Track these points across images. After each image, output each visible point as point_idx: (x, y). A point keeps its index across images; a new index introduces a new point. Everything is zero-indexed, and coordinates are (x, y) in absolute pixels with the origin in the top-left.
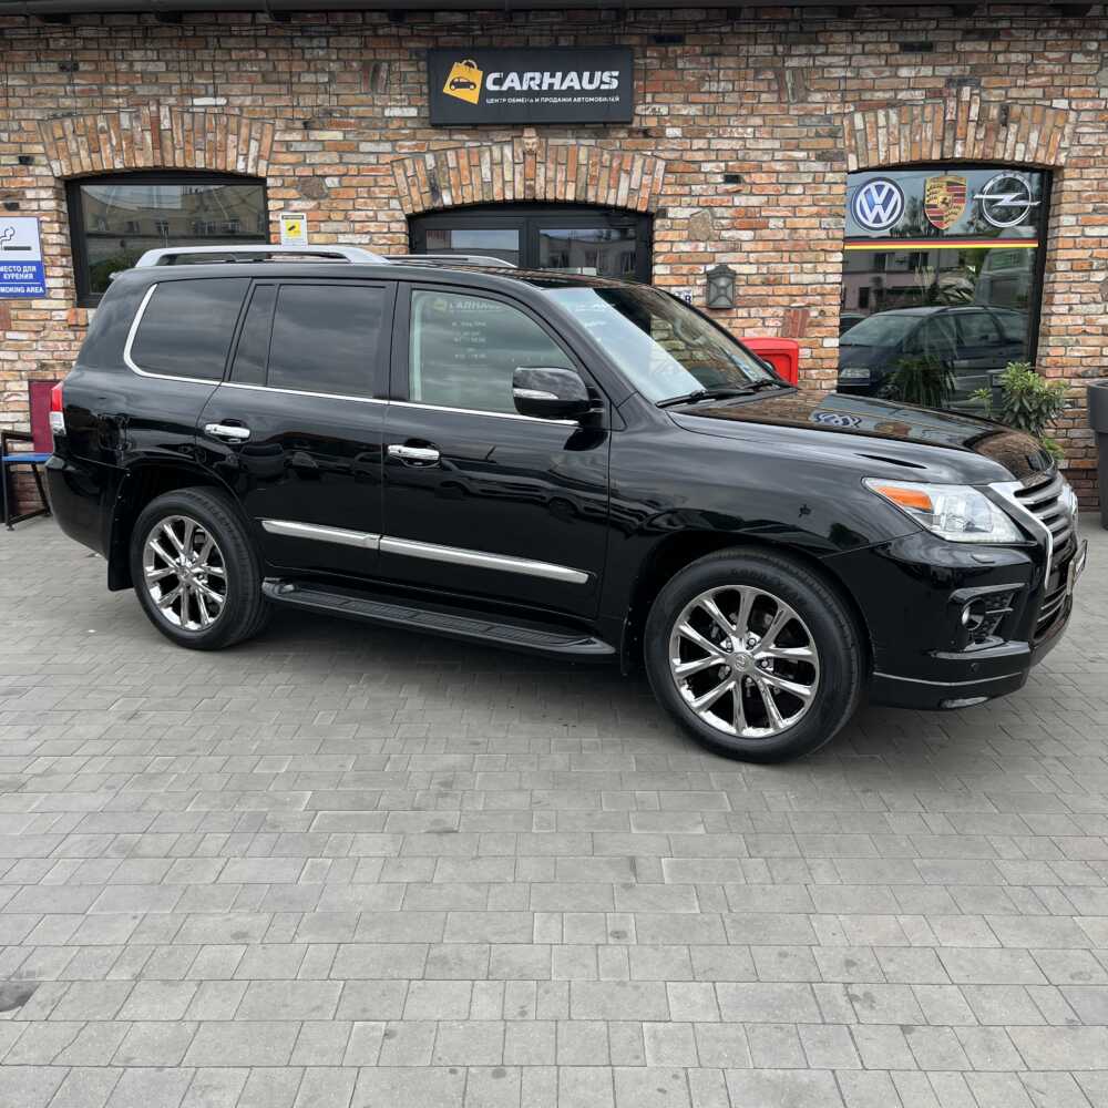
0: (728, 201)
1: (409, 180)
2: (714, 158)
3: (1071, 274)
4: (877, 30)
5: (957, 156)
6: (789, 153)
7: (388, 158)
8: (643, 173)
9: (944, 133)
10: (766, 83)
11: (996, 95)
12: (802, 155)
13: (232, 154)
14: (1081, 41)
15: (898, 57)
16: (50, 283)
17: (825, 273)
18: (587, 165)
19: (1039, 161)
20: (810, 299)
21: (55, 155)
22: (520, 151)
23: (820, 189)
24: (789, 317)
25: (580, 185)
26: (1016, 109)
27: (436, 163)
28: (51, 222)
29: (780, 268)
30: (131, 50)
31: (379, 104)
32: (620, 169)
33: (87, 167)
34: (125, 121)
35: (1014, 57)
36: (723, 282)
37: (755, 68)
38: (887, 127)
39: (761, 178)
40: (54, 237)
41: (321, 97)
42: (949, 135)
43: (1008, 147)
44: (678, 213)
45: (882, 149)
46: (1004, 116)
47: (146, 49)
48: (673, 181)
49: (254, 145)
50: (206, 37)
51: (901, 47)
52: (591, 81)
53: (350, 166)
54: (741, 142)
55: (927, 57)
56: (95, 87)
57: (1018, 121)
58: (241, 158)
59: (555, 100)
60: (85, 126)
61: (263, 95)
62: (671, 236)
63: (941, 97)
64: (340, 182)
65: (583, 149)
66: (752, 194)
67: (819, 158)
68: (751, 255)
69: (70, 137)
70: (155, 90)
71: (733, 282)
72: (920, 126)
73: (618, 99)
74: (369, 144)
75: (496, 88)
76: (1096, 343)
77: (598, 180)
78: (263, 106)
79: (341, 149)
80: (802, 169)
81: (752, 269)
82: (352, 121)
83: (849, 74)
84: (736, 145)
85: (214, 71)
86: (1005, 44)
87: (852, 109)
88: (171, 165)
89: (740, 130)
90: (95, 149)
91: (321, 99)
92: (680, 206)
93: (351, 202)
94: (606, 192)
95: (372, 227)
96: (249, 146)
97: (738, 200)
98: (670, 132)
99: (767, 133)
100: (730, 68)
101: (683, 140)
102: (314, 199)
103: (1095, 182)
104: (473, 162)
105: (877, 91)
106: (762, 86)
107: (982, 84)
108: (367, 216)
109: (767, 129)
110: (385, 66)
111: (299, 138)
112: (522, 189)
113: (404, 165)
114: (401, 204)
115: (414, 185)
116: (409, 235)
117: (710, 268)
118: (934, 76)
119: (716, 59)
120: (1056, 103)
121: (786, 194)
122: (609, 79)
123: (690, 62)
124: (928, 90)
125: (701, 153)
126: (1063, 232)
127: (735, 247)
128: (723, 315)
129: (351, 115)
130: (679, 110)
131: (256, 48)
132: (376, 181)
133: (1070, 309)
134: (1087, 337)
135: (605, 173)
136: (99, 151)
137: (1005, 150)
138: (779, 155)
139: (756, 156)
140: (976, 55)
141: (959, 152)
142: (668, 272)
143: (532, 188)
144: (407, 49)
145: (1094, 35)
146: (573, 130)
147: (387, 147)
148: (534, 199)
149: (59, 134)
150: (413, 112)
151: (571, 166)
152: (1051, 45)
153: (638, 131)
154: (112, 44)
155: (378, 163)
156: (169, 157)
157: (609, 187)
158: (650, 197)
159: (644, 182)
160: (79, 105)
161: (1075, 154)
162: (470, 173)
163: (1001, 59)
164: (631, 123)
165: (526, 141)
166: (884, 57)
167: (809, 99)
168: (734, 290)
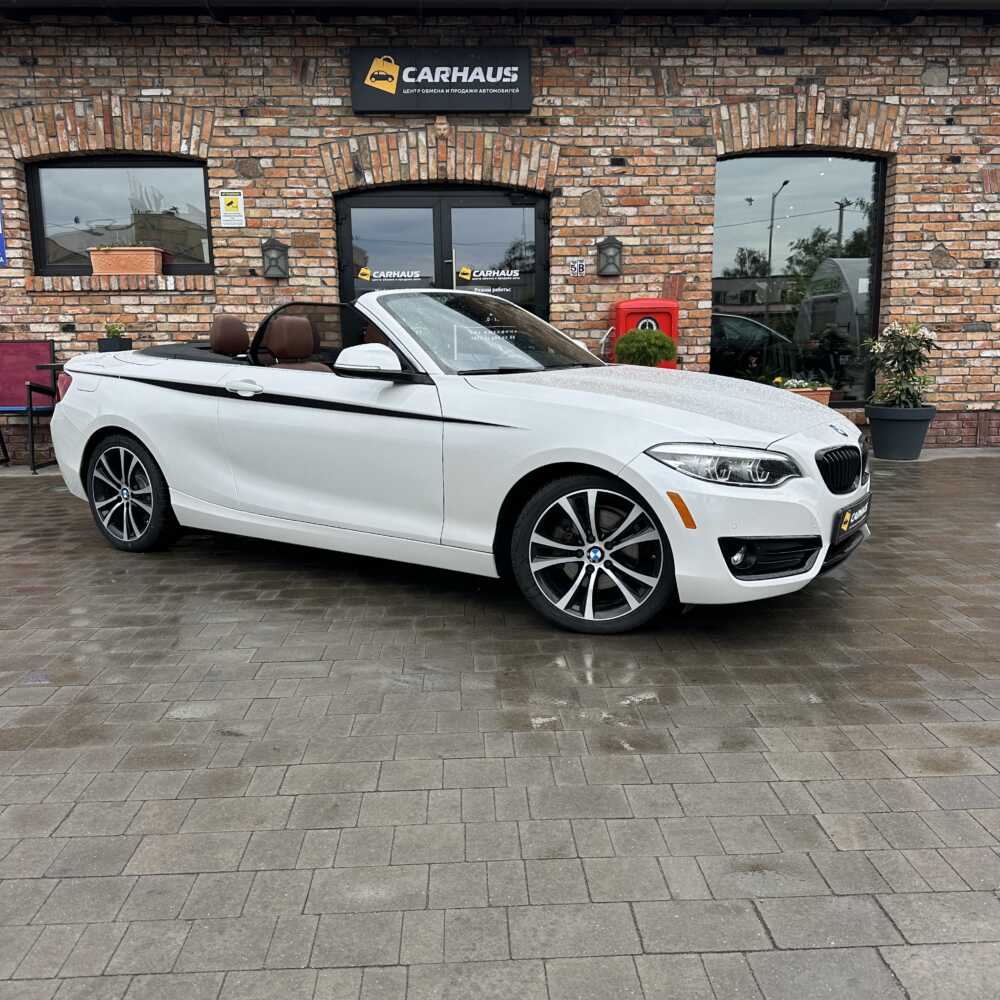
0: (614, 181)
1: (335, 161)
2: (602, 144)
3: (905, 244)
4: (738, 36)
5: (808, 142)
6: (666, 139)
7: (317, 142)
8: (541, 157)
9: (796, 123)
10: (644, 79)
11: (838, 92)
12: (677, 141)
13: (176, 138)
14: (908, 47)
15: (756, 59)
16: (10, 253)
17: (699, 244)
18: (492, 149)
19: (876, 148)
20: (685, 267)
21: (16, 140)
22: (433, 136)
23: (694, 171)
24: (668, 283)
25: (485, 168)
26: (855, 104)
27: (359, 146)
28: (12, 199)
29: (660, 240)
30: (85, 46)
31: (308, 94)
32: (521, 153)
33: (45, 150)
34: (79, 110)
35: (852, 61)
36: (611, 252)
37: (636, 67)
38: (748, 118)
39: (643, 161)
40: (14, 212)
41: (255, 88)
42: (801, 126)
43: (850, 136)
44: (572, 191)
45: (745, 136)
46: (845, 110)
47: (99, 46)
48: (567, 163)
49: (195, 129)
50: (153, 37)
51: (757, 52)
52: (494, 75)
53: (282, 149)
54: (625, 130)
55: (780, 59)
56: (52, 79)
57: (857, 115)
58: (184, 141)
59: (463, 91)
60: (43, 114)
61: (204, 86)
62: (566, 212)
63: (792, 93)
64: (273, 163)
65: (489, 136)
66: (635, 175)
67: (691, 144)
68: (635, 228)
69: (29, 124)
70: (107, 82)
71: (620, 252)
72: (776, 117)
73: (517, 91)
74: (298, 129)
75: (413, 80)
76: (929, 303)
77: (502, 162)
78: (204, 96)
79: (274, 134)
80: (677, 154)
81: (635, 241)
82: (284, 109)
83: (716, 73)
84: (620, 132)
85: (159, 66)
86: (845, 49)
87: (719, 102)
88: (121, 148)
89: (624, 119)
90: (52, 135)
91: (256, 90)
92: (573, 186)
93: (284, 181)
94: (508, 174)
95: (303, 203)
96: (191, 132)
97: (624, 181)
98: (563, 121)
99: (647, 122)
100: (614, 67)
101: (575, 128)
102: (250, 178)
103: (923, 166)
104: (393, 145)
105: (739, 87)
106: (642, 82)
107: (827, 83)
108: (298, 193)
109: (647, 119)
110: (313, 61)
111: (236, 124)
112: (435, 171)
113: (330, 148)
114: (328, 182)
115: (339, 166)
116: (336, 211)
117: (600, 240)
118: (786, 75)
119: (602, 59)
120: (889, 100)
121: (665, 175)
122: (509, 74)
123: (580, 60)
124: (781, 87)
125: (591, 139)
126: (898, 208)
127: (621, 222)
128: (611, 282)
129: (282, 104)
130: (571, 102)
131: (198, 46)
132: (306, 163)
133: (907, 274)
134: (921, 298)
135: (508, 155)
136: (55, 136)
137: (847, 139)
138: (657, 141)
139: (638, 142)
140: (820, 59)
141: (809, 139)
142: (563, 244)
143: (444, 169)
144: (332, 47)
145: (919, 42)
146: (479, 118)
147: (315, 132)
148: (446, 178)
149: (19, 120)
150: (338, 102)
151: (479, 150)
152: (883, 51)
153: (536, 120)
154: (67, 41)
155: (307, 147)
156: (118, 141)
157: (511, 169)
158: (547, 178)
159: (541, 165)
160: (38, 95)
161: (905, 142)
162: (390, 155)
163: (842, 61)
164: (529, 112)
165: (439, 126)
166: (744, 59)
167: (682, 94)
168: (620, 259)
